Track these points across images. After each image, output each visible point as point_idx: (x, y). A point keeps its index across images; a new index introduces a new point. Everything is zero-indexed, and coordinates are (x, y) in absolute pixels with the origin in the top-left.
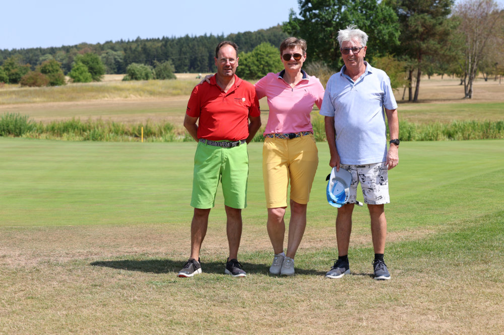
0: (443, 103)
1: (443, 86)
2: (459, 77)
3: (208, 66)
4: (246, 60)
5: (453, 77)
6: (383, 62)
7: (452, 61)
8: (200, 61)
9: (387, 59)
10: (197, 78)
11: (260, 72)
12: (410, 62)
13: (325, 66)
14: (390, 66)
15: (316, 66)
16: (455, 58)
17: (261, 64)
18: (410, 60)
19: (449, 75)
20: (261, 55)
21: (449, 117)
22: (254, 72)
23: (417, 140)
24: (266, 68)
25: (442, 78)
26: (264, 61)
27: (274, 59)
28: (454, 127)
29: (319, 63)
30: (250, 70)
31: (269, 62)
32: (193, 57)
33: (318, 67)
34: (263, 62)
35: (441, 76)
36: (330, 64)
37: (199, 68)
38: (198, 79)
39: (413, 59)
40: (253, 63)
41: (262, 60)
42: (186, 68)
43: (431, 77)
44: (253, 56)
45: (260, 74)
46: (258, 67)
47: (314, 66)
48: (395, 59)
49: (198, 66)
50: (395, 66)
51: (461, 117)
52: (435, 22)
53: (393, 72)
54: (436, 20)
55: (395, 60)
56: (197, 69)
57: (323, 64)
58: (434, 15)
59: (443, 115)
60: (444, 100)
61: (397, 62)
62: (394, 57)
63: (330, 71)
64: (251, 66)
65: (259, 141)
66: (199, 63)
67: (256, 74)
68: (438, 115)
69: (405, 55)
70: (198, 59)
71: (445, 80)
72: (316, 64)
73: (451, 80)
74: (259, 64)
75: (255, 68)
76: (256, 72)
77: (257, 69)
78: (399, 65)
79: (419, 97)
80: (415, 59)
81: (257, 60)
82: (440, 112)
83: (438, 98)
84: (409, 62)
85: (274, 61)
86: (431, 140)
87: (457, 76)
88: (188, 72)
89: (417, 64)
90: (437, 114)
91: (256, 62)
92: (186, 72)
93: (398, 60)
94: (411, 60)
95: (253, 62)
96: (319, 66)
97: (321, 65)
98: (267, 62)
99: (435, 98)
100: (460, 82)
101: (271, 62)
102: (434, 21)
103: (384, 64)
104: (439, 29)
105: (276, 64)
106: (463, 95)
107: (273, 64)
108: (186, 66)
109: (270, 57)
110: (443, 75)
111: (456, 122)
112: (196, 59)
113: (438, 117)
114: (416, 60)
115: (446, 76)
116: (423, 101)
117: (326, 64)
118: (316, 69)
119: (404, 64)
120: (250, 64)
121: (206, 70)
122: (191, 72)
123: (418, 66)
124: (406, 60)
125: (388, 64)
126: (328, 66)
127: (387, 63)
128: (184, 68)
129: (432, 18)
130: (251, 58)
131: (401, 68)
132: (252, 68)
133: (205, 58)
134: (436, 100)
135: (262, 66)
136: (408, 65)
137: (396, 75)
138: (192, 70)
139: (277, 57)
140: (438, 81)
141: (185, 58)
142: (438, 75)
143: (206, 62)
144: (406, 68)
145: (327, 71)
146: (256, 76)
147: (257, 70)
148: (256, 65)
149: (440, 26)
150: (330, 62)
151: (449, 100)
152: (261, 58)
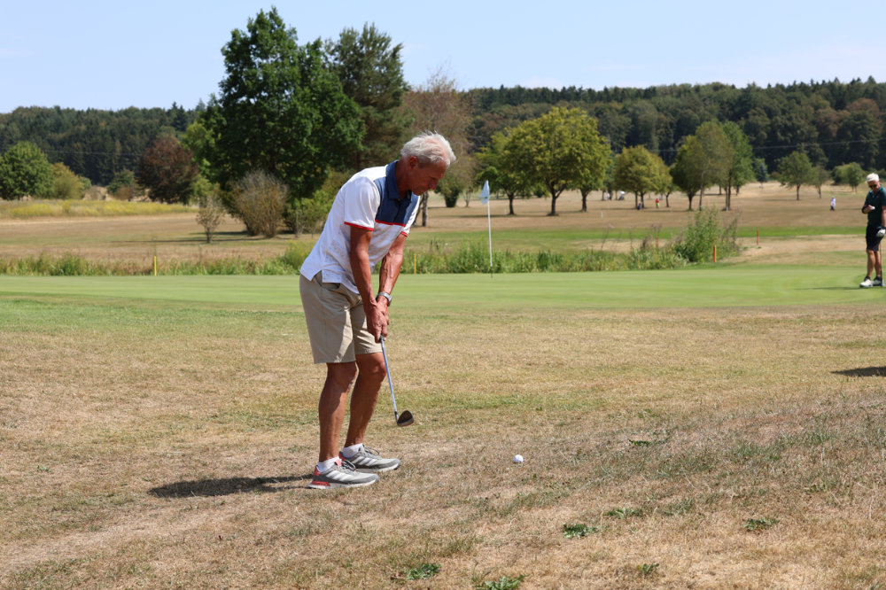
11: (18, 188)
17: (19, 175)
20: (19, 162)
22: (8, 187)
26: (23, 171)
27: (37, 166)
31: (30, 172)
40: (7, 173)
41: (20, 169)
44: (6, 162)
46: (14, 179)
52: (383, 117)
54: (385, 115)
58: (382, 108)
67: (12, 190)
74: (16, 175)
102: (380, 116)
104: (389, 126)
129: (378, 112)
149: (388, 123)
152: (18, 167)
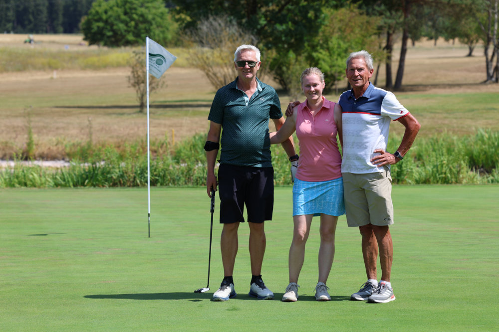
0: (447, 91)
1: (439, 58)
2: (467, 43)
3: (46, 22)
4: (106, 12)
5: (453, 43)
6: (339, 17)
7: (466, 15)
8: (33, 14)
9: (348, 12)
10: (25, 42)
11: (131, 34)
12: (390, 18)
13: (233, 25)
14: (353, 24)
15: (215, 24)
16: (471, 10)
17: (132, 19)
18: (388, 14)
19: (447, 40)
20: (132, 4)
21: (468, 122)
22: (119, 33)
23: (418, 182)
24: (142, 26)
25: (435, 44)
26: (137, 14)
27: (154, 11)
28: (480, 142)
29: (221, 17)
30: (112, 30)
31: (146, 16)
32: (22, 7)
33: (220, 25)
34: (135, 16)
35: (433, 42)
36: (244, 21)
37: (32, 26)
38: (28, 44)
39: (394, 13)
40: (118, 18)
41: (133, 11)
42: (9, 25)
43: (417, 44)
44: (118, 6)
45: (130, 37)
46: (126, 24)
47: (211, 24)
48: (361, 11)
49: (30, 22)
50: (362, 23)
51: (490, 121)
53: (359, 36)
55: (361, 14)
56: (29, 27)
57: (231, 21)
59: (456, 118)
60: (451, 86)
61: (365, 18)
62: (360, 7)
63: (242, 34)
64: (115, 22)
65: (83, 184)
66: (31, 17)
67: (124, 37)
68: (446, 118)
69: (379, 6)
70: (30, 10)
71: (439, 48)
72: (215, 19)
73: (451, 48)
74: (128, 20)
75: (122, 26)
76: (124, 33)
77: (125, 28)
78: (368, 22)
79: (405, 81)
80: (397, 11)
81: (126, 13)
82: (449, 111)
83: (437, 81)
84: (387, 17)
85: (155, 14)
86: (446, 181)
87: (463, 42)
88: (12, 32)
89: (402, 20)
90: (445, 115)
91: (123, 17)
92: (8, 32)
93: (368, 14)
94: (391, 14)
95: (119, 16)
96: (223, 24)
97: (226, 23)
98: (142, 16)
99: (431, 81)
100: (467, 52)
101: (150, 17)
103: (341, 21)
105: (158, 19)
106: (483, 76)
107: (154, 19)
108: (9, 21)
109: (147, 8)
110: (436, 38)
111: (484, 133)
112: (26, 10)
113: (446, 122)
114: (399, 14)
115: (441, 41)
116: (413, 88)
117: (234, 22)
118: (215, 30)
119: (379, 21)
120: (112, 19)
121: (44, 28)
122: (16, 32)
123: (404, 23)
124: (381, 14)
125: (350, 21)
126: (240, 24)
127: (347, 20)
128: (5, 25)
130: (115, 8)
131: (373, 28)
132: (115, 27)
133: (41, 8)
134: (435, 86)
135: (133, 23)
136: (385, 23)
137: (363, 41)
138: (19, 28)
139: (159, 8)
140: (428, 50)
141: (8, 9)
142: (428, 40)
143: (44, 16)
144: (380, 28)
145: (237, 34)
146: (123, 41)
147: (126, 31)
148: (122, 21)
150: (243, 17)
151: (459, 85)
152: (131, 9)
